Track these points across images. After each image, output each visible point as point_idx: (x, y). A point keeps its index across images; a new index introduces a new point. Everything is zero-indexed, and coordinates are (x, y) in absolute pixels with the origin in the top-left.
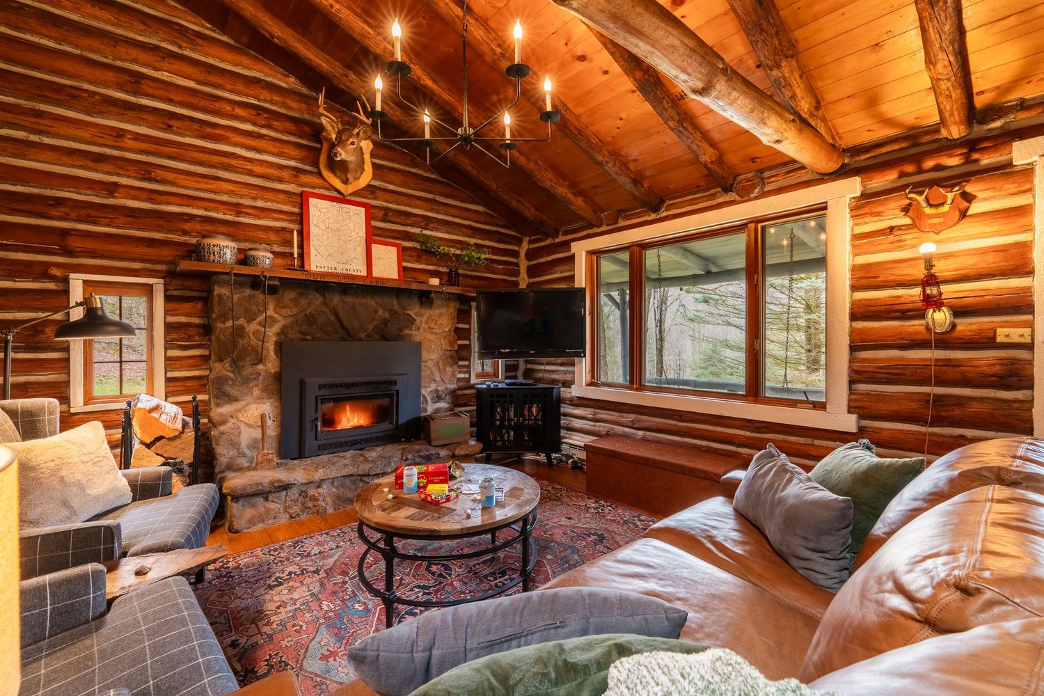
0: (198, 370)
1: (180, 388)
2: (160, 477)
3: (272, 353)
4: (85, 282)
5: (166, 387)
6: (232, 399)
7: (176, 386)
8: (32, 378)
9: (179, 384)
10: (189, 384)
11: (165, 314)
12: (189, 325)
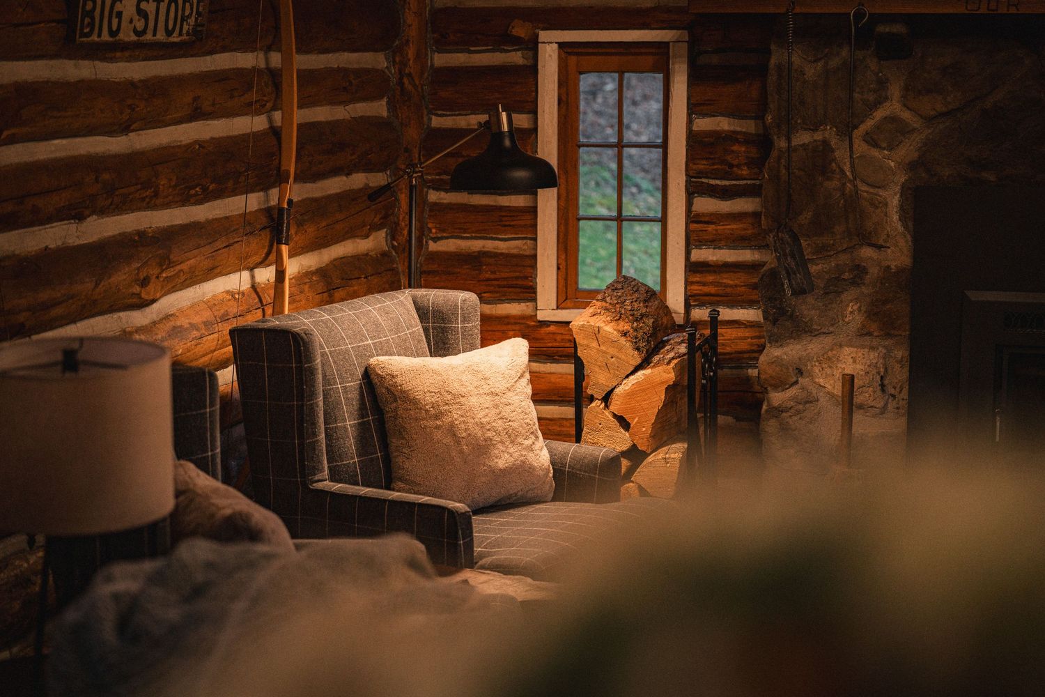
0: (750, 248)
1: (712, 289)
2: (596, 466)
3: (896, 217)
4: (562, 45)
5: (687, 283)
6: (801, 329)
7: (704, 284)
8: (489, 245)
9: (710, 278)
10: (728, 279)
11: (689, 115)
12: (731, 137)
